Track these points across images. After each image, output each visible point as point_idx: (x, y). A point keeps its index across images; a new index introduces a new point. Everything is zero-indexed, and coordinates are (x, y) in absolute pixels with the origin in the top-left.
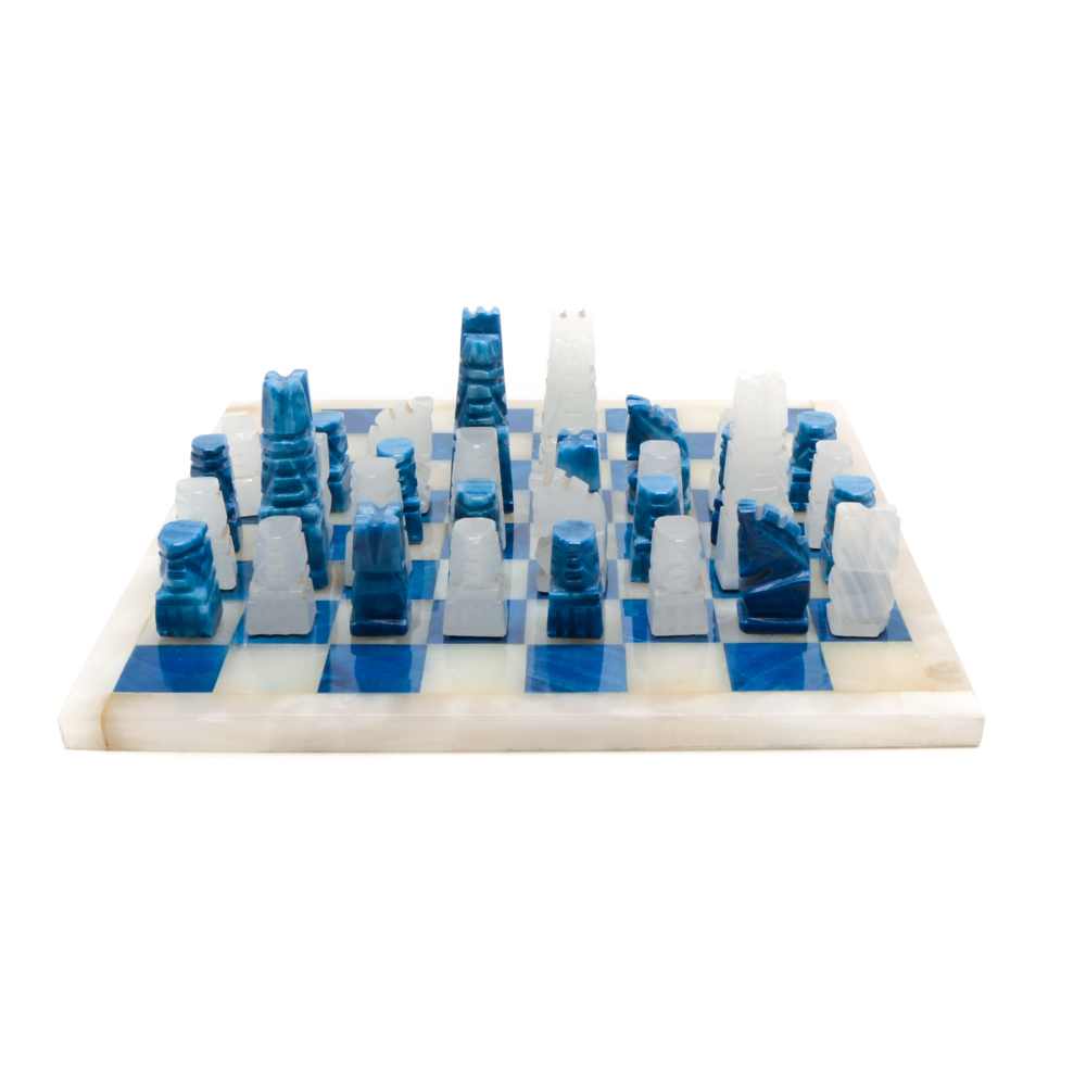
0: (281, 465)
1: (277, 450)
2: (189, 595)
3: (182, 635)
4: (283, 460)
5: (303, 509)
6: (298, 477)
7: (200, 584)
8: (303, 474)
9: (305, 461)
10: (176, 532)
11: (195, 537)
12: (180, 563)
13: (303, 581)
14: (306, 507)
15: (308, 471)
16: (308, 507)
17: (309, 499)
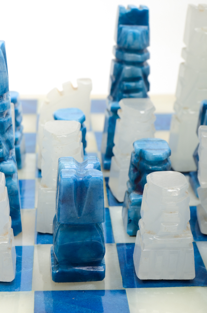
9: (4, 121)
13: (7, 232)
14: (6, 163)
15: (6, 131)
16: (7, 163)
17: (7, 157)
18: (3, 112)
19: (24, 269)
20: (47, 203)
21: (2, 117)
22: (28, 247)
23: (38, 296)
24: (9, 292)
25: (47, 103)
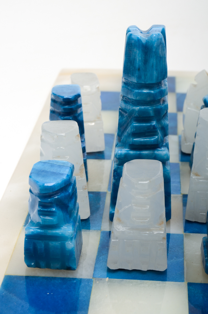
0: (140, 111)
1: (138, 98)
2: (58, 232)
3: (48, 266)
4: (143, 107)
5: (156, 152)
6: (154, 123)
7: (67, 221)
8: (159, 121)
9: (161, 108)
10: (46, 172)
11: (65, 177)
12: (51, 203)
13: (163, 222)
14: (159, 150)
15: (162, 118)
16: (161, 150)
17: (161, 144)
18: (161, 99)
19: (175, 258)
20: (198, 192)
21: (160, 104)
22: (178, 235)
23: (191, 287)
24: (162, 282)
25: (195, 86)
